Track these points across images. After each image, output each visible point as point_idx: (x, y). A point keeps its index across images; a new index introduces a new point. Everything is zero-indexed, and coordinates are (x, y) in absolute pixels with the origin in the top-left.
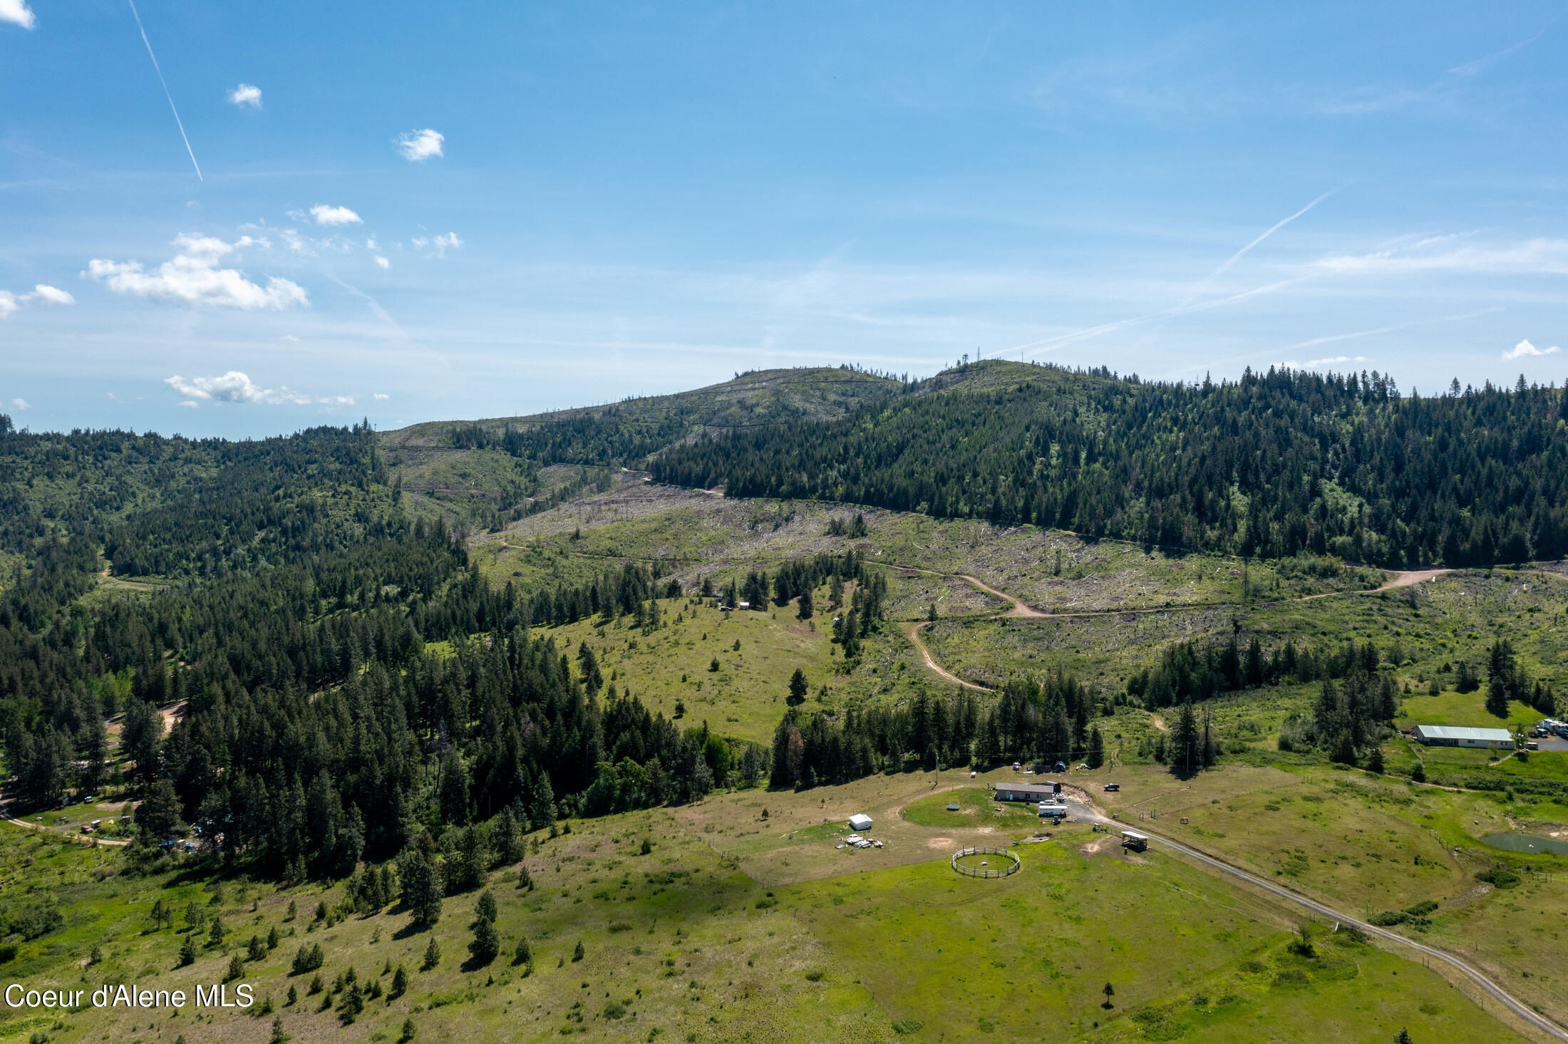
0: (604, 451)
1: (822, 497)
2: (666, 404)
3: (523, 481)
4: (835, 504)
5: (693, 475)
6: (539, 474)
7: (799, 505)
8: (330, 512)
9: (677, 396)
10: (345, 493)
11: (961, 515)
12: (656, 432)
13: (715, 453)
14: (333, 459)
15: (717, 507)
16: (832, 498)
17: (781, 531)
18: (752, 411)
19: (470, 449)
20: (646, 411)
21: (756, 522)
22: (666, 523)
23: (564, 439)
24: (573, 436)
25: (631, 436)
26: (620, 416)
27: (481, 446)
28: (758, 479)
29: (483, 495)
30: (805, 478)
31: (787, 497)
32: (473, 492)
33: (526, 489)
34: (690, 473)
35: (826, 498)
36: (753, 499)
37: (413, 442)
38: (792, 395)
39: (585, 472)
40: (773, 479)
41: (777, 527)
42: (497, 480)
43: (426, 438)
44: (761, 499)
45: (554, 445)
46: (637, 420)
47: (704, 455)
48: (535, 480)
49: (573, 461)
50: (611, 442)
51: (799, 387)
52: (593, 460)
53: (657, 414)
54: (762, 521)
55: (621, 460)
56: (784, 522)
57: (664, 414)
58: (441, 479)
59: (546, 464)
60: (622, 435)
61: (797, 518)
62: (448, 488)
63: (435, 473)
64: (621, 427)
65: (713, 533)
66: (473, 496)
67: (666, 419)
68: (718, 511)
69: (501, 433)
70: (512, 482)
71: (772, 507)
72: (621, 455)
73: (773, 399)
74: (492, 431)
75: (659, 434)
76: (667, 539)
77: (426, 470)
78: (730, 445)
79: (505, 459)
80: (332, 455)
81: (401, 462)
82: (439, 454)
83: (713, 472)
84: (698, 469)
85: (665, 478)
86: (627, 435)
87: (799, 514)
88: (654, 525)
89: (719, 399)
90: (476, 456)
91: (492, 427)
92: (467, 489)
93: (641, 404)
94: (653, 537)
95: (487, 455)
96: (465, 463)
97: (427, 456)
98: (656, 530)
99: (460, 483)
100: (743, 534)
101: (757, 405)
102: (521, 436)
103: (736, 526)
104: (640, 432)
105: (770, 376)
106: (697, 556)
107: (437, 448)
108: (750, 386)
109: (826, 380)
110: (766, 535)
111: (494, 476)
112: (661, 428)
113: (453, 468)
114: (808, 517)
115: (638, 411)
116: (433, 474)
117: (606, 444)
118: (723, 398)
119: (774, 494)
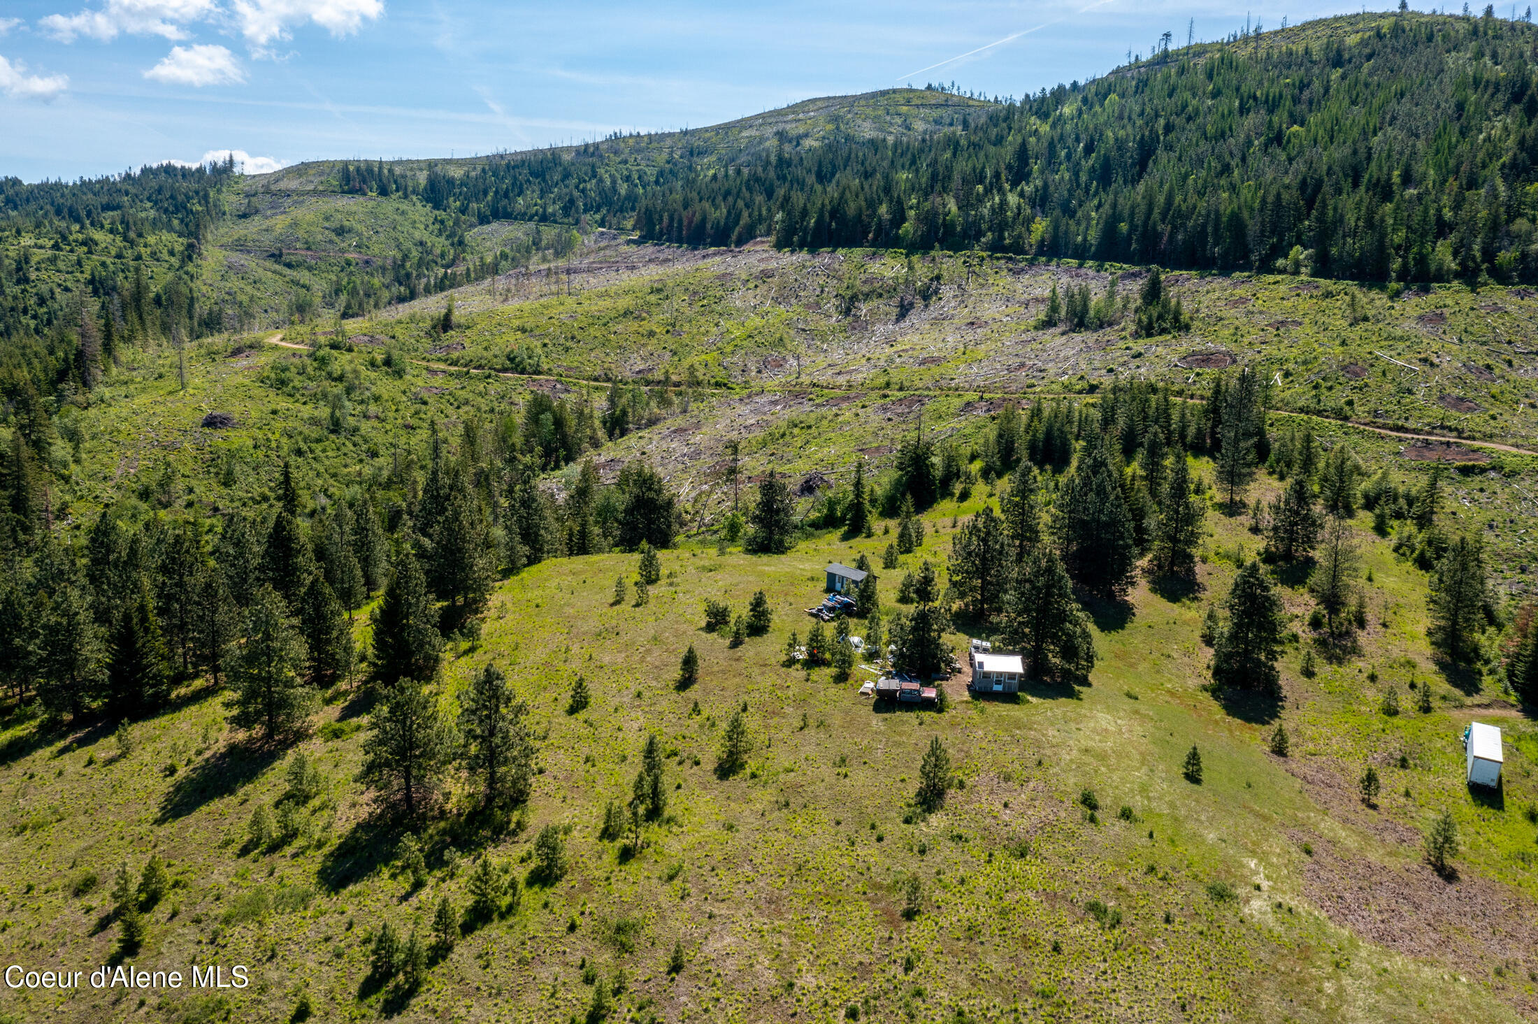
0: (572, 202)
1: (996, 248)
2: (669, 142)
3: (440, 244)
4: (1031, 263)
5: (709, 226)
6: (468, 236)
7: (950, 264)
8: (33, 276)
9: (685, 133)
10: (84, 243)
11: (1442, 277)
12: (653, 179)
13: (749, 189)
14: (149, 205)
15: (763, 266)
16: (1018, 248)
17: (913, 318)
18: (798, 144)
19: (365, 194)
20: (639, 151)
21: (854, 298)
22: (653, 298)
23: (513, 184)
24: (528, 181)
25: (614, 182)
26: (601, 156)
27: (384, 192)
28: (851, 209)
29: (367, 262)
30: (952, 206)
31: (921, 245)
32: (349, 256)
33: (443, 256)
34: (704, 220)
35: (1004, 249)
36: (841, 252)
37: (283, 185)
38: (859, 122)
39: (538, 232)
40: (883, 210)
41: (904, 311)
42: (396, 239)
43: (303, 179)
44: (858, 252)
45: (496, 192)
46: (626, 162)
47: (727, 194)
48: (461, 243)
49: (523, 217)
50: (583, 191)
51: (869, 111)
52: (554, 214)
53: (655, 155)
54: (867, 296)
55: (598, 217)
56: (919, 303)
57: (665, 156)
58: (301, 233)
59: (483, 220)
60: (601, 180)
61: (947, 292)
62: (308, 249)
63: (295, 224)
64: (601, 171)
65: (758, 321)
66: (349, 263)
67: (668, 162)
68: (766, 275)
69: (422, 178)
70: (422, 243)
71: (889, 267)
72: (598, 210)
73: (831, 127)
74: (409, 173)
75: (657, 182)
76: (651, 334)
77: (280, 223)
78: (772, 174)
79: (420, 212)
80: (149, 199)
81: (257, 212)
82: (314, 199)
83: (745, 214)
84: (718, 214)
85: (661, 233)
86: (608, 182)
87: (951, 281)
88: (624, 303)
89: (745, 134)
90: (371, 204)
91: (411, 170)
92: (342, 251)
93: (631, 142)
94: (620, 328)
95: (389, 205)
96: (349, 213)
97: (295, 202)
98: (627, 313)
99: (331, 242)
100: (824, 324)
101: (806, 135)
102: (451, 182)
103: (808, 306)
104: (628, 179)
105: (819, 104)
106: (721, 375)
107: (315, 192)
108: (791, 117)
109: (908, 102)
110: (880, 328)
111: (393, 234)
112: (661, 173)
113: (327, 219)
114: (971, 287)
115: (627, 151)
116: (290, 226)
117: (576, 194)
118: (752, 132)
119: (886, 239)
